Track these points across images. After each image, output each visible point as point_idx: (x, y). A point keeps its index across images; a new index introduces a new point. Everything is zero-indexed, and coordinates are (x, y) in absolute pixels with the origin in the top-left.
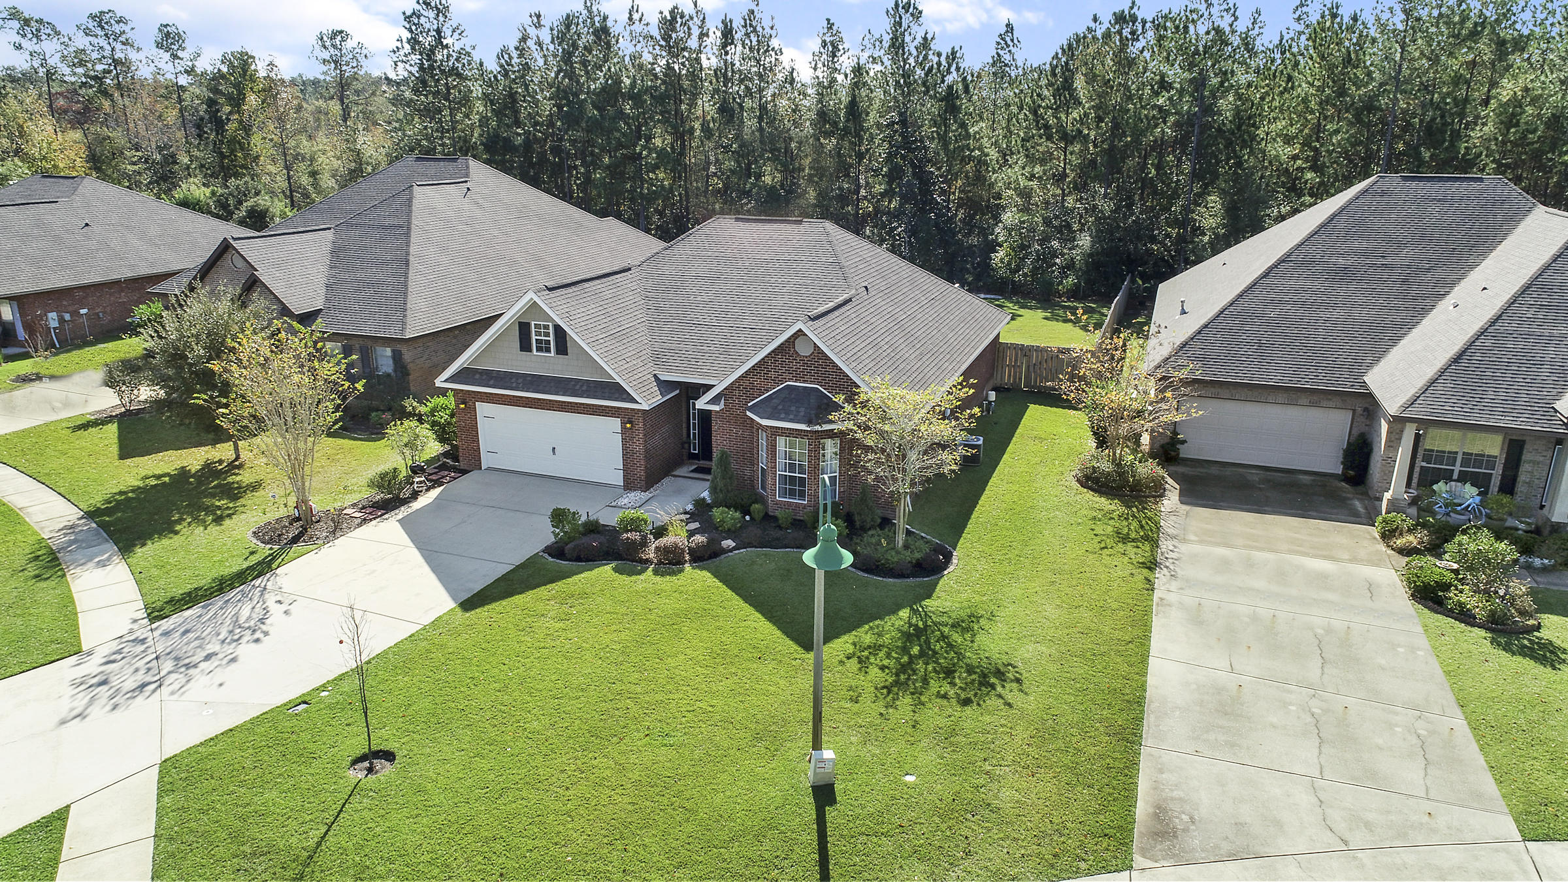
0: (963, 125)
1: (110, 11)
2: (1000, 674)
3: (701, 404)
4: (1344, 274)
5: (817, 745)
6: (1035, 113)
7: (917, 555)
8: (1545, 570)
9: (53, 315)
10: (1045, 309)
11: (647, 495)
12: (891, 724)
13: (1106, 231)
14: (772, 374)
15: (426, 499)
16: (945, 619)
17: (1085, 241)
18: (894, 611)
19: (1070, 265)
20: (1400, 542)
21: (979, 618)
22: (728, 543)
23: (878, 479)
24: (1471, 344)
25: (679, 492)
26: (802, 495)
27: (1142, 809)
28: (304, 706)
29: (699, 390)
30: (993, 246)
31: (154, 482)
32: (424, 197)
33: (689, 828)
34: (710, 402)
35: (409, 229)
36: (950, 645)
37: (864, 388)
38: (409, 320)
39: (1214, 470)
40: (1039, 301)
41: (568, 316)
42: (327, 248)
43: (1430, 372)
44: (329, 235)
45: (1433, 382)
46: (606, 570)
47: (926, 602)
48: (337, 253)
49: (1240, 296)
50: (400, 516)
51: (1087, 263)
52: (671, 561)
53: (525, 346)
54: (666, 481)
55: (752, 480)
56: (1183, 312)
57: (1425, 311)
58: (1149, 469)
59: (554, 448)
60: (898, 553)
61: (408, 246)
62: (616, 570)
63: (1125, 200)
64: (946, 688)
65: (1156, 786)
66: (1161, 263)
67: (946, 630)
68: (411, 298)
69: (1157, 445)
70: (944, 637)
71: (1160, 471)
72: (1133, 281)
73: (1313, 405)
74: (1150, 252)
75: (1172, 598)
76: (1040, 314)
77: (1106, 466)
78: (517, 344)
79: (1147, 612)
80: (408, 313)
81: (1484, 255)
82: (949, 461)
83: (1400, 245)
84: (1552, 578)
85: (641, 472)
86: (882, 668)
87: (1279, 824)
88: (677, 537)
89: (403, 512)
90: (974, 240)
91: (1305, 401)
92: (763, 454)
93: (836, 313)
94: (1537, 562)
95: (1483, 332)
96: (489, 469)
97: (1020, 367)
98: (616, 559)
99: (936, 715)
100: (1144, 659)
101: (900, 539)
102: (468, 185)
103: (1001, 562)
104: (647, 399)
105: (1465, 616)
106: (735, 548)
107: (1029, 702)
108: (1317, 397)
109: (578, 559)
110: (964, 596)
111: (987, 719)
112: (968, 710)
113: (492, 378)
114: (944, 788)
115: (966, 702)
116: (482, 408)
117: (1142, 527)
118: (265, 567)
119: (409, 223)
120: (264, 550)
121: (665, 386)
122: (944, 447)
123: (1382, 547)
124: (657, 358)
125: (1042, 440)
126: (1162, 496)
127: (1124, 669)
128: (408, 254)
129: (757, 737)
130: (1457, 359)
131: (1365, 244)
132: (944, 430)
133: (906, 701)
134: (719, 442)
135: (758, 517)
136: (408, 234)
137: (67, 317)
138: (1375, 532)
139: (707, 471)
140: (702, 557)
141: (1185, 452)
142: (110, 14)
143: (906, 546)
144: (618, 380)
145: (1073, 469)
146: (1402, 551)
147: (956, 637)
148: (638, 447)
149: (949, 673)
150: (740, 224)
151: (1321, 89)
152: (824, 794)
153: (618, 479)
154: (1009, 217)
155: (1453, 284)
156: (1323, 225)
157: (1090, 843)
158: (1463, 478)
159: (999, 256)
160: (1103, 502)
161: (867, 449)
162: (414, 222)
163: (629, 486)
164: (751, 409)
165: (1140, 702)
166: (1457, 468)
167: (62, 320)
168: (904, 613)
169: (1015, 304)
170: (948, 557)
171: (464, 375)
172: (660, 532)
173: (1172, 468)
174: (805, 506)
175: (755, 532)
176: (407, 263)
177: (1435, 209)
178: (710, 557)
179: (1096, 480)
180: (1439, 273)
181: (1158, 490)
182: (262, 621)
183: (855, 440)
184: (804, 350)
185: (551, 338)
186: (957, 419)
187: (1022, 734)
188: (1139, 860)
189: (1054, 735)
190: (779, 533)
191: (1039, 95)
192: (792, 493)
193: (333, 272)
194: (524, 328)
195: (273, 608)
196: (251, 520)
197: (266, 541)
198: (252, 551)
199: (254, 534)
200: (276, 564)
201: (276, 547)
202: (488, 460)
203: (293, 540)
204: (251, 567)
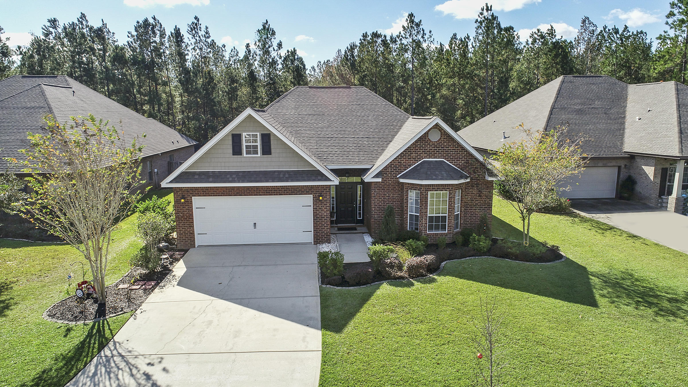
3: (366, 179)
14: (414, 156)
15: (180, 269)
16: (616, 276)
21: (630, 273)
25: (349, 240)
26: (444, 228)
32: (50, 91)
34: (375, 177)
43: (674, 139)
45: (681, 142)
46: (388, 287)
53: (237, 150)
54: (332, 236)
59: (255, 224)
78: (230, 150)
85: (327, 230)
91: (600, 164)
92: (413, 206)
96: (199, 246)
102: (73, 90)
108: (606, 161)
109: (359, 284)
110: (599, 265)
113: (209, 177)
116: (197, 201)
117: (598, 224)
118: (99, 339)
119: (49, 105)
120: (82, 328)
126: (575, 212)
143: (530, 245)
147: (642, 285)
148: (325, 213)
150: (314, 89)
153: (310, 238)
156: (558, 94)
160: (560, 217)
162: (52, 104)
163: (318, 241)
164: (405, 176)
171: (183, 177)
174: (446, 235)
184: (434, 138)
185: (259, 144)
192: (437, 228)
194: (236, 139)
195: (149, 370)
196: (36, 307)
197: (76, 319)
198: (69, 330)
199: (52, 316)
200: (107, 333)
201: (90, 323)
202: (199, 240)
203: (101, 312)
204: (83, 343)
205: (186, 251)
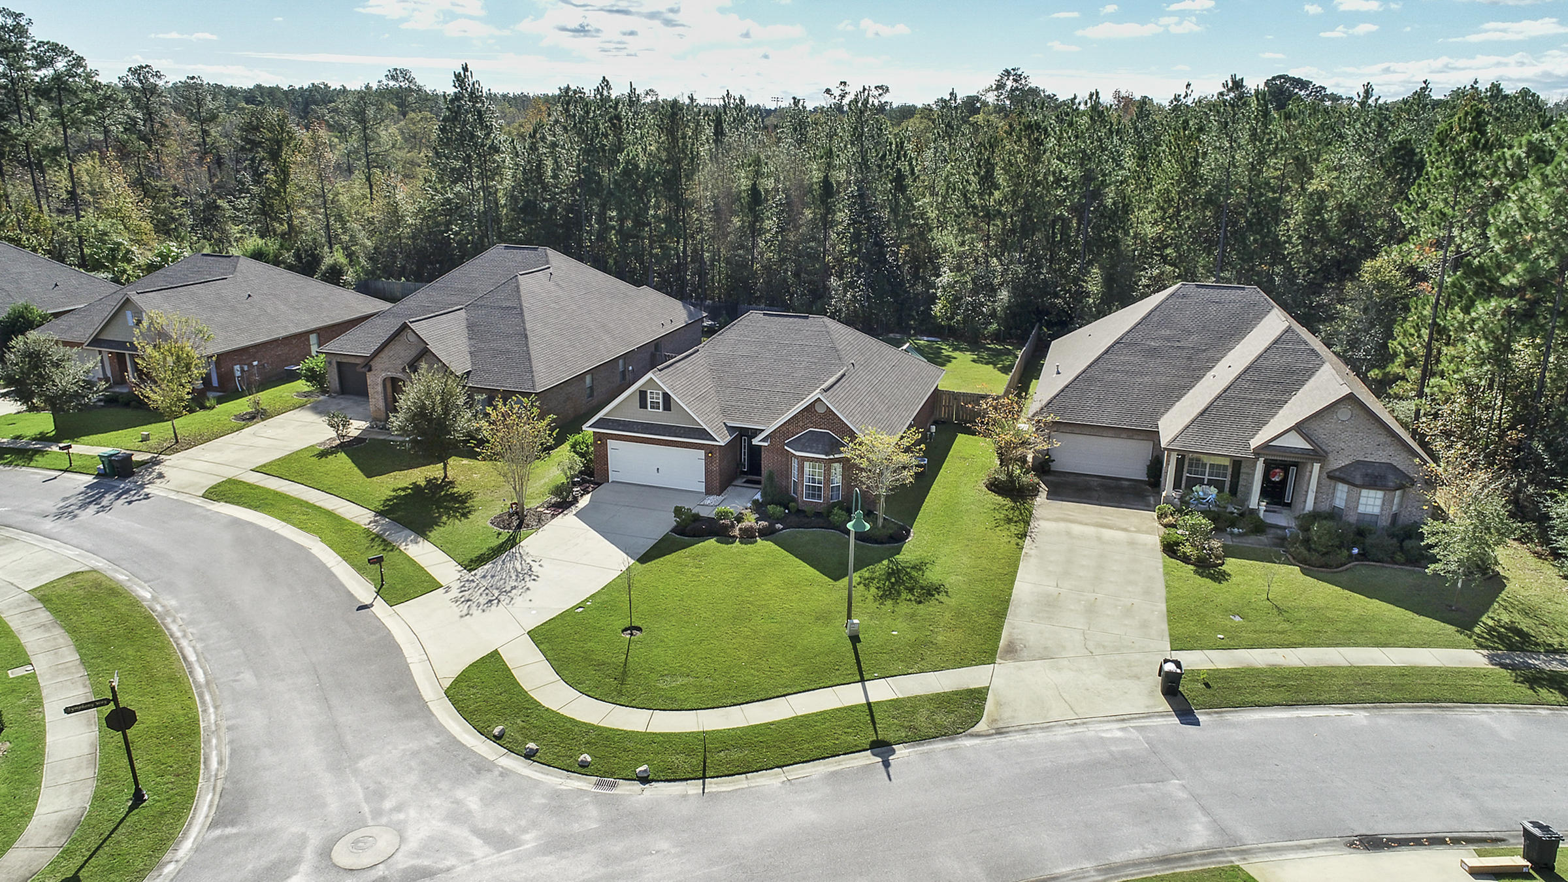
0: (909, 201)
1: (147, 66)
2: (937, 589)
3: (755, 442)
4: (1153, 352)
5: (849, 617)
6: (965, 196)
7: (891, 532)
8: (1240, 535)
9: (237, 367)
10: (973, 351)
11: (720, 498)
12: (883, 611)
13: (1019, 288)
14: (801, 424)
15: (584, 501)
16: (908, 564)
17: (1004, 295)
18: (880, 561)
19: (993, 314)
20: (1165, 521)
21: (926, 564)
22: (779, 526)
23: (868, 487)
24: (1212, 404)
25: (740, 496)
26: (819, 497)
27: (1002, 643)
28: (581, 609)
29: (756, 432)
30: (933, 299)
31: (403, 493)
32: (527, 283)
33: (795, 653)
34: (763, 440)
35: (521, 309)
36: (911, 578)
37: (859, 434)
38: (536, 379)
39: (1071, 479)
40: (969, 343)
41: (672, 387)
42: (464, 324)
43: (1187, 421)
44: (462, 313)
45: (1188, 427)
46: (712, 542)
47: (897, 556)
48: (471, 327)
49: (1089, 366)
50: (574, 512)
51: (1006, 314)
52: (748, 536)
53: (643, 405)
54: (729, 488)
55: (787, 488)
56: (1058, 373)
57: (1199, 378)
58: (1031, 478)
59: (658, 470)
60: (879, 530)
61: (524, 323)
62: (718, 541)
63: (1034, 263)
64: (910, 596)
65: (1010, 634)
66: (1062, 314)
67: (908, 570)
68: (534, 363)
69: (1036, 463)
70: (907, 573)
71: (1036, 480)
72: (1040, 328)
73: (1129, 438)
74: (1054, 305)
75: (1032, 552)
76: (969, 356)
77: (1003, 477)
78: (638, 404)
79: (1018, 560)
80: (535, 374)
81: (1238, 341)
82: (908, 476)
83: (1190, 333)
84: (1243, 540)
85: (716, 484)
86: (878, 588)
87: (1064, 648)
88: (750, 520)
89: (574, 509)
90: (920, 288)
91: (1124, 435)
92: (795, 472)
93: (838, 385)
94: (1236, 530)
95: (1219, 397)
96: (613, 482)
97: (952, 407)
98: (715, 536)
99: (904, 608)
100: (1013, 582)
101: (880, 522)
102: (551, 270)
103: (938, 535)
104: (722, 439)
105: (1186, 559)
106: (782, 529)
107: (952, 602)
108: (1131, 433)
109: (694, 536)
110: (918, 553)
111: (931, 609)
112: (921, 606)
113: (620, 425)
114: (911, 636)
115: (920, 602)
116: (611, 443)
117: (1021, 514)
118: (512, 542)
119: (521, 305)
120: (506, 534)
121: (731, 429)
122: (904, 468)
123: (1157, 524)
124: (724, 411)
125: (965, 459)
126: (1037, 495)
127: (1001, 587)
128: (525, 329)
129: (818, 619)
130: (1202, 414)
131: (1168, 332)
132: (905, 458)
133: (889, 603)
134: (766, 464)
135: (793, 510)
136: (522, 314)
137: (246, 368)
138: (1155, 515)
139: (759, 483)
140: (766, 534)
141: (1055, 467)
142: (147, 69)
143: (883, 526)
144: (705, 427)
145: (983, 479)
146: (1165, 526)
147: (914, 573)
148: (715, 467)
149: (911, 590)
150: (767, 317)
151: (1179, 182)
152: (855, 639)
153: (702, 488)
154: (946, 277)
155: (1218, 360)
156: (1144, 318)
157: (977, 655)
158: (1210, 483)
159: (937, 309)
160: (1000, 499)
161: (862, 470)
162: (524, 304)
163: (709, 491)
164: (787, 445)
165: (1008, 601)
166: (1206, 477)
167: (242, 371)
168: (885, 562)
169: (950, 346)
170: (908, 532)
171: (601, 423)
172: (739, 519)
173: (1046, 478)
174: (822, 504)
175: (794, 519)
176: (526, 337)
177: (1212, 308)
178: (770, 534)
179: (996, 486)
180: (1210, 354)
181: (1034, 492)
182: (530, 569)
183: (854, 465)
184: (820, 410)
185: (661, 401)
186: (912, 452)
187: (948, 615)
188: (998, 661)
189: (963, 615)
190: (807, 520)
191: (967, 181)
192: (813, 496)
193: (472, 342)
194: (643, 394)
195: (532, 563)
196: (485, 515)
197: (504, 528)
198: (500, 534)
199: (492, 523)
200: (517, 541)
201: (511, 531)
202: (612, 477)
203: (519, 526)
204: (503, 543)
205: (599, 484)
